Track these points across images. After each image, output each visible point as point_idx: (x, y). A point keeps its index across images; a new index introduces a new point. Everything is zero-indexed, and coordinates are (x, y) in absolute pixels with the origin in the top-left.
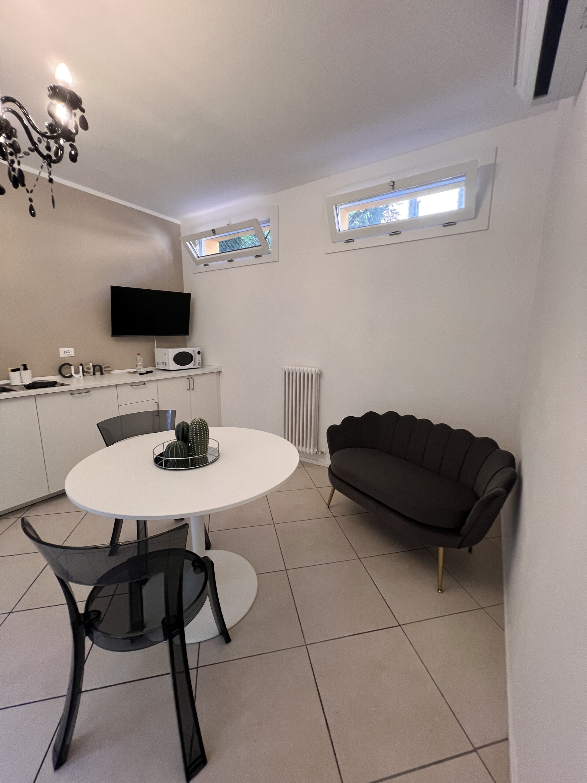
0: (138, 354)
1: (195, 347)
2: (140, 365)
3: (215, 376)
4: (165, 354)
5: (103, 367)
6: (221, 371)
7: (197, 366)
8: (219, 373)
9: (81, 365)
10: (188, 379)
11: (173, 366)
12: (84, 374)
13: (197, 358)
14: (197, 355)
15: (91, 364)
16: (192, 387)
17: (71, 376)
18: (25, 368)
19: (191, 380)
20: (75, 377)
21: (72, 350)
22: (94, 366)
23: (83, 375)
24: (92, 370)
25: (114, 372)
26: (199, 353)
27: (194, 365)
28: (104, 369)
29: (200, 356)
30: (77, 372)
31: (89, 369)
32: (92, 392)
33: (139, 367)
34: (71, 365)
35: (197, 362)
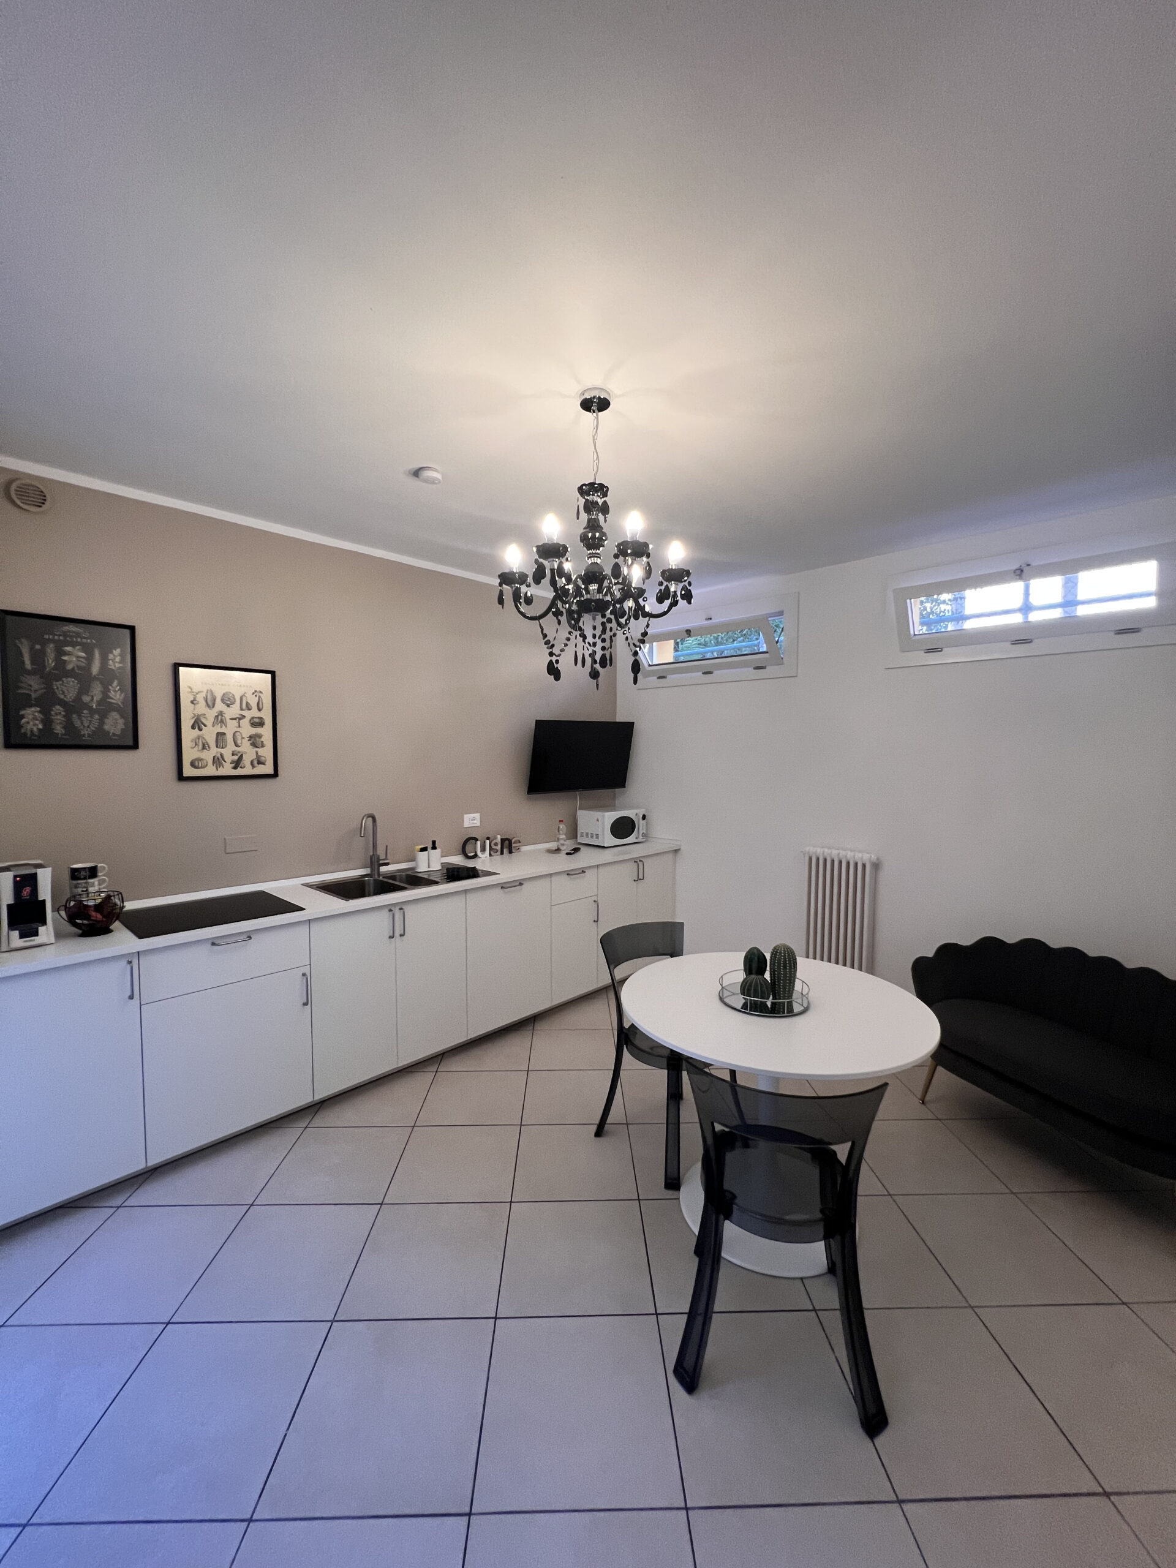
0: (560, 821)
1: (638, 807)
2: (562, 839)
3: (670, 856)
4: (598, 820)
5: (513, 841)
6: (679, 850)
7: (640, 839)
8: (676, 851)
9: (488, 838)
10: (635, 862)
11: (609, 840)
12: (492, 853)
13: (641, 825)
14: (642, 822)
15: (499, 837)
16: (641, 877)
17: (476, 856)
18: (434, 848)
19: (641, 864)
20: (479, 857)
21: (477, 816)
22: (503, 840)
23: (490, 855)
24: (499, 846)
25: (524, 849)
26: (644, 817)
27: (637, 838)
28: (513, 845)
29: (644, 822)
30: (483, 850)
31: (496, 844)
32: (526, 886)
33: (562, 842)
34: (476, 840)
35: (641, 833)
